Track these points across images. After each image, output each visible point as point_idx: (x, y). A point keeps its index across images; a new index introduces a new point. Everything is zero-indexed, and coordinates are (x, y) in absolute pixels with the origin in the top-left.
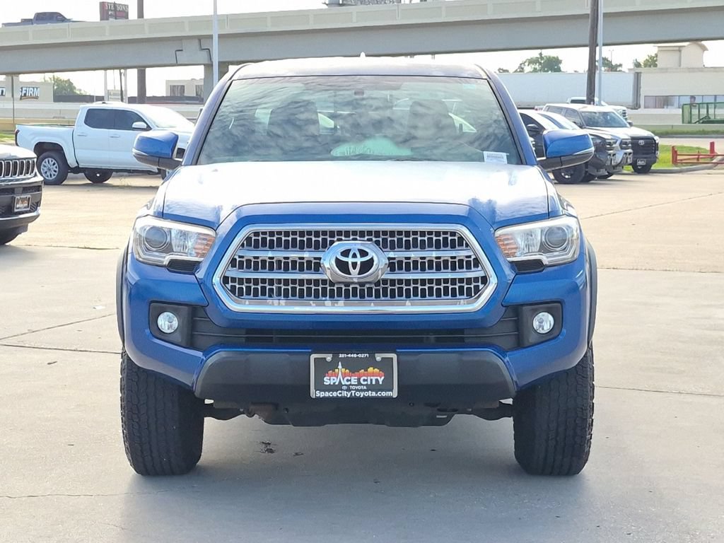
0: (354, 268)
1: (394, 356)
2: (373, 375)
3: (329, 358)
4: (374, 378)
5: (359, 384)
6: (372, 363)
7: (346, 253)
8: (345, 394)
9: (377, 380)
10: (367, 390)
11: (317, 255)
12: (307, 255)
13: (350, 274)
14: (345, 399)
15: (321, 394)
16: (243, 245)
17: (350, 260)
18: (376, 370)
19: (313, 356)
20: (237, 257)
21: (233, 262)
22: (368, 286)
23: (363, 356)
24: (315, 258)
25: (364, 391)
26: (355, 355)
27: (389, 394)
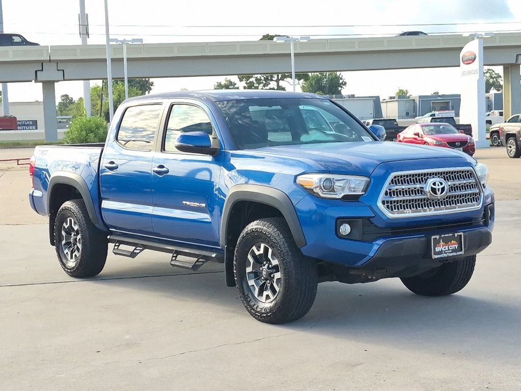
0: (439, 191)
1: (462, 233)
2: (454, 244)
3: (438, 237)
4: (454, 246)
5: (449, 250)
6: (453, 238)
7: (434, 184)
8: (445, 255)
9: (455, 247)
10: (452, 252)
11: (421, 186)
12: (418, 186)
13: (436, 194)
14: (445, 257)
15: (436, 257)
16: (390, 184)
17: (437, 187)
18: (455, 242)
19: (433, 237)
20: (388, 190)
21: (386, 193)
22: (440, 200)
23: (450, 235)
24: (421, 188)
25: (451, 253)
26: (447, 235)
27: (461, 253)
